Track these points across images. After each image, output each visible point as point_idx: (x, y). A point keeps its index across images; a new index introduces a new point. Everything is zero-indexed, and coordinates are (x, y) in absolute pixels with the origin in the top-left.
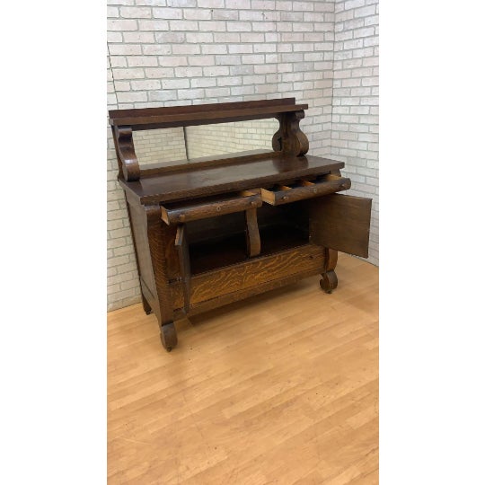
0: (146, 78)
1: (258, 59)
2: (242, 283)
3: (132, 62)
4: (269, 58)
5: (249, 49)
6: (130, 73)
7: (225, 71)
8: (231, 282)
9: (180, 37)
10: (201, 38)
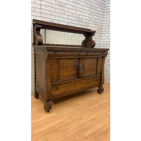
0: (51, 15)
1: (84, 17)
2: (75, 87)
3: (48, 8)
4: (87, 18)
5: (82, 14)
6: (47, 12)
7: (74, 19)
8: (72, 86)
9: (63, 5)
10: (69, 7)
